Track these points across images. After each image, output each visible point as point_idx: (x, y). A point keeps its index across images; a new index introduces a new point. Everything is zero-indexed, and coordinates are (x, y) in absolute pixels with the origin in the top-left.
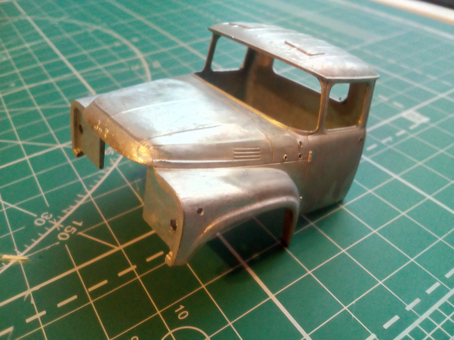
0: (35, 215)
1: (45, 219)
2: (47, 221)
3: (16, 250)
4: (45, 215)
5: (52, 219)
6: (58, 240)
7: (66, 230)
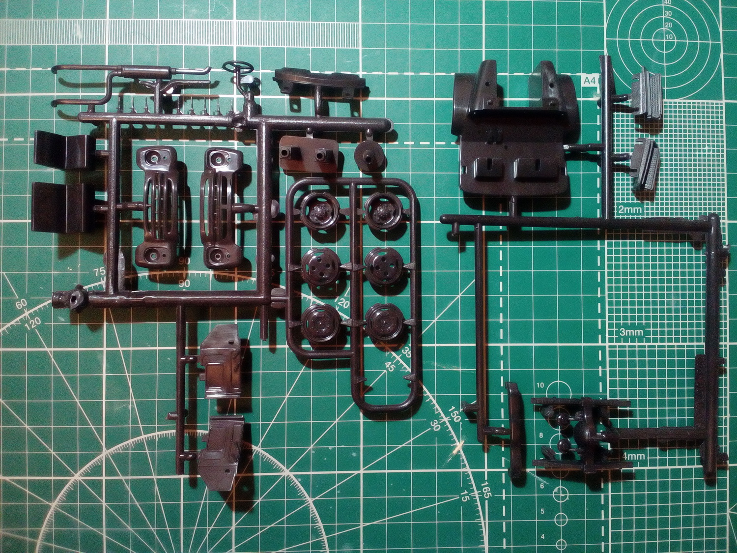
0: (430, 429)
1: (436, 425)
2: (438, 424)
3: (452, 445)
4: (433, 424)
5: (439, 421)
6: (459, 422)
7: (453, 417)
